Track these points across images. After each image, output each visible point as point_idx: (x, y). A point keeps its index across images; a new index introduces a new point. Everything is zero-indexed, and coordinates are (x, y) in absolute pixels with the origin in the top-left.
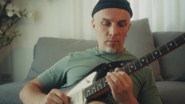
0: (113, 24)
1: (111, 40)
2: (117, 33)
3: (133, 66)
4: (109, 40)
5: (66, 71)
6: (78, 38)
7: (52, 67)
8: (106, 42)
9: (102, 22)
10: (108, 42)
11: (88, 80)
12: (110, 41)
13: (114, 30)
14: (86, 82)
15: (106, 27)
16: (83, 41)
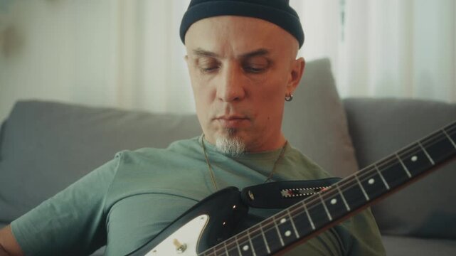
0: (226, 65)
1: (222, 113)
2: (241, 93)
3: (338, 198)
4: (218, 116)
5: (107, 207)
6: (127, 104)
7: (60, 195)
8: (214, 119)
9: (197, 61)
10: (217, 121)
11: (182, 242)
12: (221, 118)
13: (231, 84)
14: (175, 247)
15: (208, 76)
16: (144, 116)
